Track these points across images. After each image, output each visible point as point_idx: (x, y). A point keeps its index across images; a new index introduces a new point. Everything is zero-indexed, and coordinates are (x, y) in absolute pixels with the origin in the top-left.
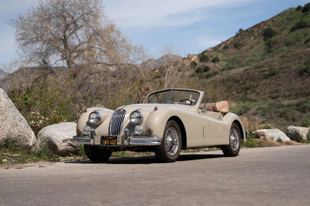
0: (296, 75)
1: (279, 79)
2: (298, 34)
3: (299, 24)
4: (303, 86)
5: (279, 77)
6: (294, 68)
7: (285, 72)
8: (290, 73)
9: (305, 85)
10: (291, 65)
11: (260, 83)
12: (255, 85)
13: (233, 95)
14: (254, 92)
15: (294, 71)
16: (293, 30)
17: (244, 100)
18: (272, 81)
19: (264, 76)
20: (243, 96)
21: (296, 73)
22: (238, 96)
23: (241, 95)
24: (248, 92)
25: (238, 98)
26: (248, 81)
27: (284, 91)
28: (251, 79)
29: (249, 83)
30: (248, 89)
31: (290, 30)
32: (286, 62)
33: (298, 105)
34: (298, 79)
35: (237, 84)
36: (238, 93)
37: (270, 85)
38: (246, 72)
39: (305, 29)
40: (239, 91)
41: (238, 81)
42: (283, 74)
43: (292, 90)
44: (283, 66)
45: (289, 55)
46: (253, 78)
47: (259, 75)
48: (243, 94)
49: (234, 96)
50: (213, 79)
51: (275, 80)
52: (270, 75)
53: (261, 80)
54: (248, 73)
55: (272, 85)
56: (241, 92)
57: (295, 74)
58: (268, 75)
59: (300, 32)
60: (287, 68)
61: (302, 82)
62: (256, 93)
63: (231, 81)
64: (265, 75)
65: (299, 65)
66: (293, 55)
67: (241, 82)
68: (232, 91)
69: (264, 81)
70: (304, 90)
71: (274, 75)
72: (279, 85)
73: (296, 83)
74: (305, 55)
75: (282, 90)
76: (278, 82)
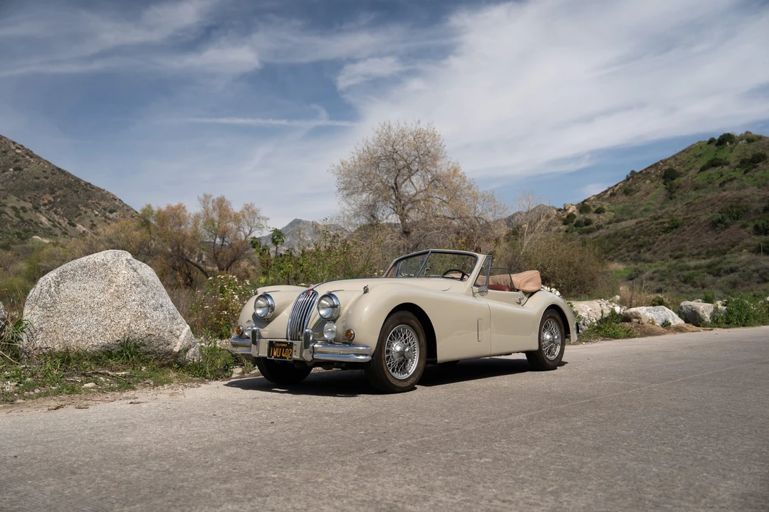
0: (708, 228)
1: (683, 233)
2: (710, 174)
3: (712, 161)
4: (717, 242)
5: (684, 230)
6: (703, 218)
7: (692, 224)
8: (700, 224)
9: (720, 240)
10: (701, 214)
11: (657, 238)
12: (651, 241)
13: (622, 254)
14: (650, 250)
15: (705, 222)
16: (703, 169)
17: (636, 260)
18: (675, 236)
19: (662, 230)
20: (636, 255)
21: (708, 224)
22: (628, 256)
23: (632, 254)
24: (642, 250)
25: (629, 259)
26: (642, 237)
27: (691, 249)
28: (646, 234)
29: (642, 239)
30: (642, 246)
31: (699, 170)
32: (693, 211)
33: (709, 267)
34: (710, 232)
35: (627, 240)
36: (628, 251)
37: (671, 240)
38: (639, 225)
39: (720, 167)
40: (630, 249)
41: (629, 237)
42: (688, 226)
43: (702, 246)
44: (689, 216)
45: (697, 201)
46: (649, 232)
47: (657, 228)
48: (635, 253)
49: (623, 256)
50: (596, 234)
51: (678, 234)
52: (672, 228)
53: (659, 235)
54: (642, 226)
55: (674, 241)
56: (632, 251)
57: (706, 226)
58: (669, 228)
59: (713, 171)
60: (694, 218)
61: (716, 236)
62: (652, 251)
63: (619, 236)
64: (664, 228)
65: (711, 215)
66: (703, 202)
67: (632, 238)
68: (621, 249)
69: (663, 236)
70: (719, 246)
71: (676, 227)
72: (683, 241)
73: (708, 238)
74: (719, 201)
75: (688, 248)
76: (682, 237)
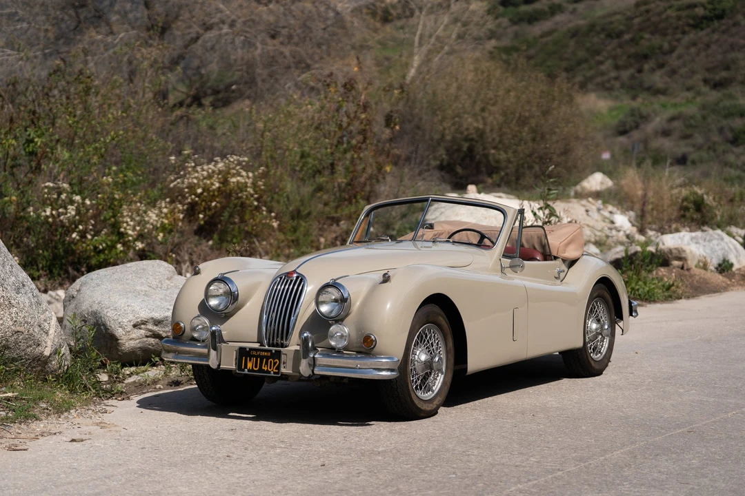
1: (733, 30)
5: (736, 24)
11: (678, 40)
12: (666, 46)
13: (603, 74)
14: (661, 66)
17: (635, 88)
18: (716, 36)
19: (691, 22)
20: (632, 77)
22: (616, 78)
23: (625, 74)
24: (646, 67)
25: (617, 84)
26: (647, 36)
28: (656, 30)
29: (649, 41)
30: (646, 57)
35: (615, 42)
36: (617, 67)
37: (708, 46)
38: (643, 8)
40: (621, 63)
41: (619, 35)
46: (662, 25)
47: (679, 18)
48: (631, 71)
49: (605, 78)
50: (547, 25)
51: (724, 32)
52: (709, 19)
53: (684, 33)
54: (647, 11)
55: (714, 47)
56: (626, 67)
58: (704, 18)
62: (666, 69)
63: (599, 33)
64: (694, 18)
67: (627, 37)
68: (601, 63)
69: (692, 36)
71: (720, 17)
72: (733, 47)
75: (742, 64)
76: (731, 40)
